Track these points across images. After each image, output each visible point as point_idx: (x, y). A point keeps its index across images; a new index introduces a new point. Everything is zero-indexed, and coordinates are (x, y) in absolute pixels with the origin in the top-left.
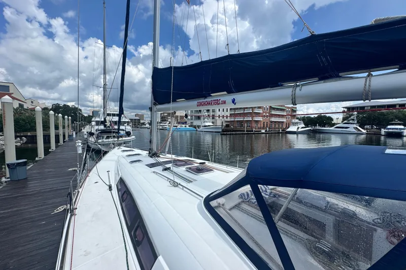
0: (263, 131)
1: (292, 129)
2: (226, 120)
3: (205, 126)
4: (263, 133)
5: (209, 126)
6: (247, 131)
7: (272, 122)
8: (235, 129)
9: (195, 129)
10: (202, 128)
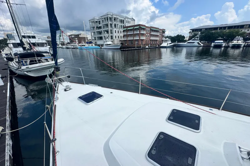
0: (147, 47)
1: (164, 44)
2: (121, 39)
3: (107, 45)
4: (147, 48)
5: (110, 44)
6: (137, 47)
7: (151, 40)
8: (129, 46)
9: (99, 47)
10: (105, 46)
